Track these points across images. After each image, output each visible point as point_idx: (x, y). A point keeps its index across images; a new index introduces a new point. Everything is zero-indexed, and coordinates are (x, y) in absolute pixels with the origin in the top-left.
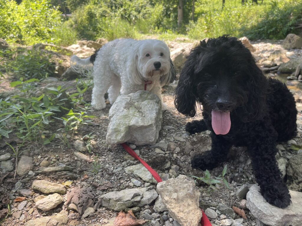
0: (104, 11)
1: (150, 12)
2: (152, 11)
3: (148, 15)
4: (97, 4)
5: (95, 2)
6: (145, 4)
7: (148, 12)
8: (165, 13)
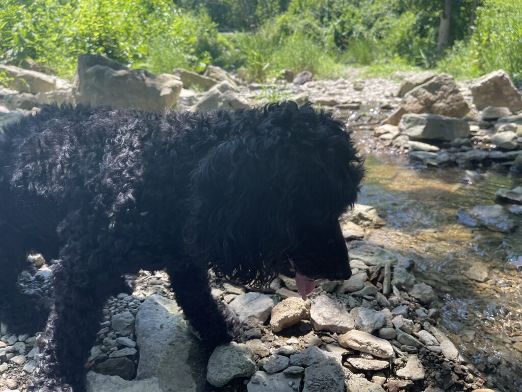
0: (307, 25)
1: (390, 26)
2: (394, 24)
3: (386, 31)
4: (298, 13)
5: (295, 10)
6: (383, 11)
7: (386, 26)
8: (419, 28)
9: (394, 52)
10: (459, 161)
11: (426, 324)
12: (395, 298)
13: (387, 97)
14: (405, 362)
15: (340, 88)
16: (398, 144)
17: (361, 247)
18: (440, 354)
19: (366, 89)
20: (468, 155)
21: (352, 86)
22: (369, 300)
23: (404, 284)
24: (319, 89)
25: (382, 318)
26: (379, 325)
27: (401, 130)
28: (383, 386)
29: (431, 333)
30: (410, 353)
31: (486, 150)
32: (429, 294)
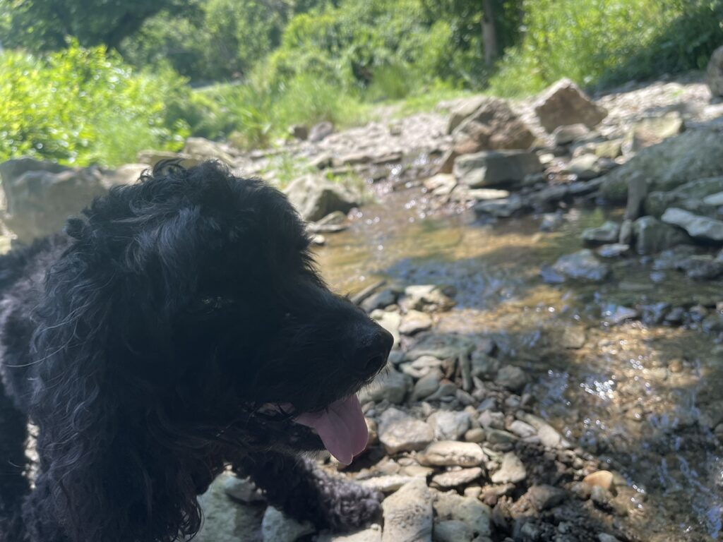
0: (312, 60)
2: (425, 41)
3: (418, 52)
4: (297, 46)
5: (292, 43)
6: (408, 26)
7: (416, 45)
8: (457, 41)
9: (433, 76)
10: (535, 205)
11: (519, 414)
12: (479, 392)
13: (434, 138)
14: (499, 463)
15: (373, 137)
16: (457, 198)
17: (430, 340)
18: (539, 444)
19: (406, 132)
20: (544, 194)
21: (387, 131)
22: (448, 402)
23: (488, 372)
24: (345, 143)
25: (465, 420)
26: (463, 428)
27: (458, 179)
28: (479, 498)
29: (526, 422)
30: (505, 451)
31: (565, 184)
32: (518, 378)
